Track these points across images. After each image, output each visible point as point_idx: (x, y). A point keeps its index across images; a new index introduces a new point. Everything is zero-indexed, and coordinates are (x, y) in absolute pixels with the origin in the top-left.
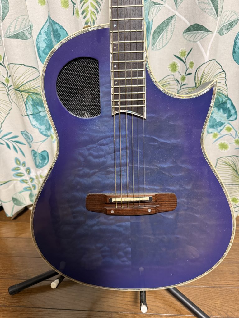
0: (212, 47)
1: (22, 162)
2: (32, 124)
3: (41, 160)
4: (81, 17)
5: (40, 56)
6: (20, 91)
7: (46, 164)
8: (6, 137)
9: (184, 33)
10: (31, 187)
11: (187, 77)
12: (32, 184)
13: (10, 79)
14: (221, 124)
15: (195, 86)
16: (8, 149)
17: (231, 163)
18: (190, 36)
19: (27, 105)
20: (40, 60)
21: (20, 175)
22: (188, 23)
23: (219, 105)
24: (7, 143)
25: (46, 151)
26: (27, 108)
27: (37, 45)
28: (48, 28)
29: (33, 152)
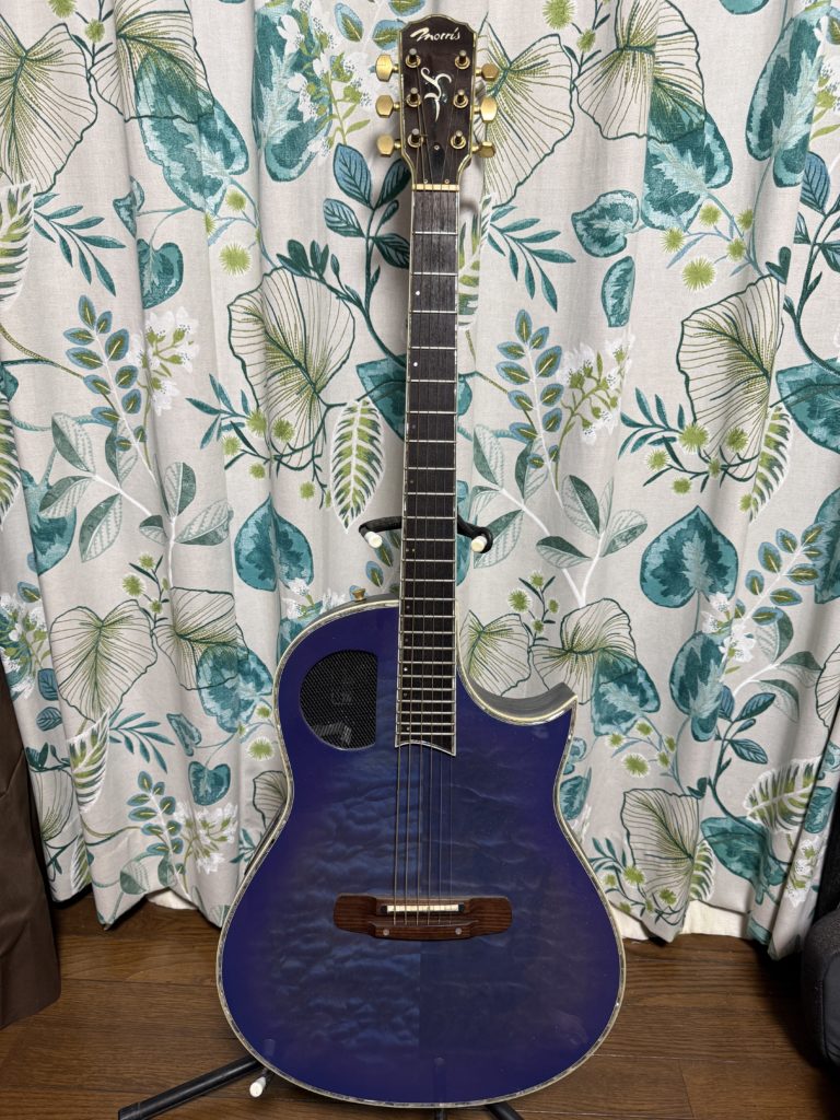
0: (591, 583)
1: (154, 783)
2: (205, 708)
3: (212, 786)
4: (334, 502)
5: (239, 567)
6: (189, 640)
7: (220, 798)
8: (128, 725)
9: (538, 544)
10: (170, 845)
11: (546, 626)
12: (173, 838)
13: (164, 605)
14: (628, 716)
15: (561, 647)
16: (128, 752)
17: (654, 805)
18: (551, 553)
19: (201, 669)
20: (240, 574)
21: (145, 814)
22: (546, 530)
23: (620, 677)
24: (127, 739)
25: (225, 765)
26: (201, 674)
27: (236, 546)
28: (264, 516)
29: (193, 767)
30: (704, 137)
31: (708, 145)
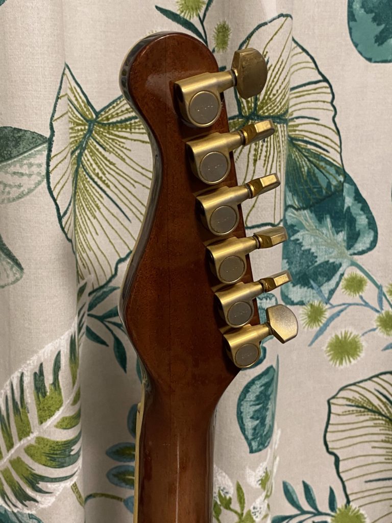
30: (344, 201)
31: (349, 208)
